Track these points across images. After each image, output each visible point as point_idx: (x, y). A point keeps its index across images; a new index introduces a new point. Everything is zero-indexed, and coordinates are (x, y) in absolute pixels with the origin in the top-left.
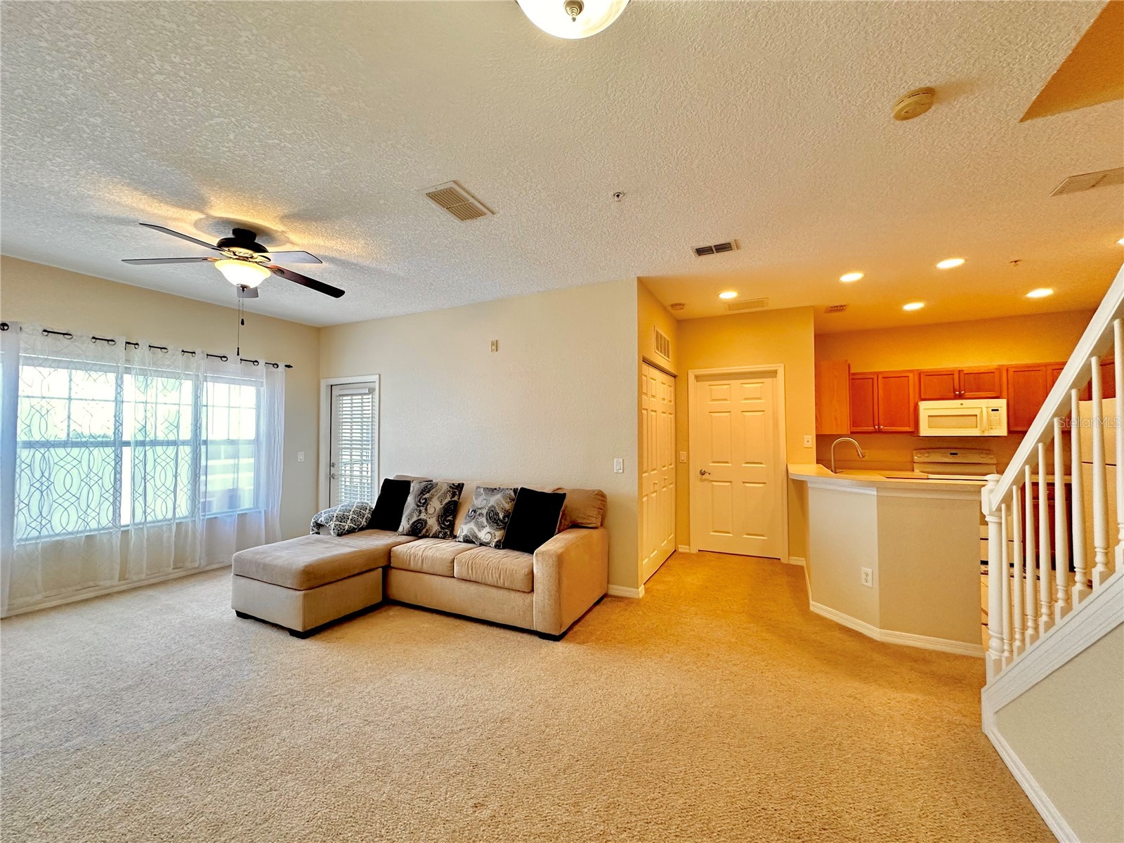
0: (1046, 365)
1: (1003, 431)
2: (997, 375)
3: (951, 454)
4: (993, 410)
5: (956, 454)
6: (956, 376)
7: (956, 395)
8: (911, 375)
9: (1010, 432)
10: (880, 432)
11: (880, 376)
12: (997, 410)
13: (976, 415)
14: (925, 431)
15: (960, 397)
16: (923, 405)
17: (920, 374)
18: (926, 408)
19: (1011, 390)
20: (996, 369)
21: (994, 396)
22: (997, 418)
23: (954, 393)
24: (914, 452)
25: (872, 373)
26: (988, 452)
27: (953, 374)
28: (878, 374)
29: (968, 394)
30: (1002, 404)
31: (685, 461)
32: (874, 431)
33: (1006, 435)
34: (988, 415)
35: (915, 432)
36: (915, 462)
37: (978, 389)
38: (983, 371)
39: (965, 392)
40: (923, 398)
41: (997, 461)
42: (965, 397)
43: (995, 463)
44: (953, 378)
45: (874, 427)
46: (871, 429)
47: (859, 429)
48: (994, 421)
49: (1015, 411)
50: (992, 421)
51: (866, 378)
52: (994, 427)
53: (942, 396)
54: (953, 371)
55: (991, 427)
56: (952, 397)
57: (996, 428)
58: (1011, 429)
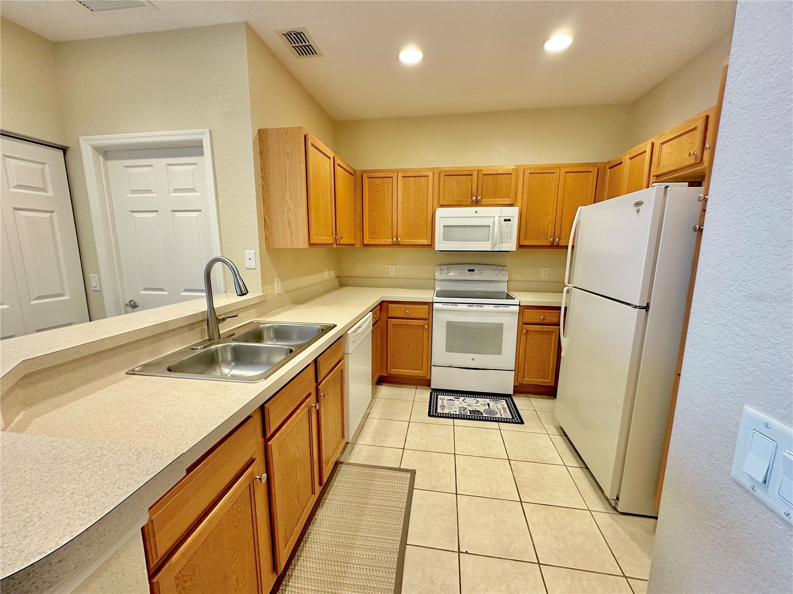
0: (560, 167)
1: (513, 245)
2: (514, 176)
3: (469, 270)
4: (505, 220)
5: (473, 270)
6: (475, 177)
7: (473, 201)
8: (430, 174)
9: (520, 246)
10: (397, 245)
11: (400, 175)
12: (509, 220)
13: (489, 226)
14: (441, 244)
15: (477, 203)
16: (440, 212)
17: (439, 173)
18: (445, 216)
19: (526, 196)
20: (513, 169)
21: (509, 203)
22: (508, 230)
23: (472, 198)
24: (437, 268)
25: (392, 171)
26: (501, 266)
27: (472, 175)
28: (397, 171)
29: (484, 201)
30: (513, 212)
31: (98, 289)
32: (391, 243)
33: (515, 250)
34: (500, 226)
35: (431, 245)
36: (436, 279)
37: (495, 195)
38: (501, 171)
39: (482, 198)
40: (441, 203)
41: (509, 278)
42: (482, 203)
43: (507, 280)
44: (472, 180)
45: (393, 239)
46: (389, 241)
47: (377, 242)
48: (506, 233)
49: (526, 221)
50: (503, 233)
51: (386, 176)
52: (504, 240)
53: (459, 201)
54: (472, 171)
55: (502, 240)
56: (470, 204)
57: (506, 242)
58: (521, 244)
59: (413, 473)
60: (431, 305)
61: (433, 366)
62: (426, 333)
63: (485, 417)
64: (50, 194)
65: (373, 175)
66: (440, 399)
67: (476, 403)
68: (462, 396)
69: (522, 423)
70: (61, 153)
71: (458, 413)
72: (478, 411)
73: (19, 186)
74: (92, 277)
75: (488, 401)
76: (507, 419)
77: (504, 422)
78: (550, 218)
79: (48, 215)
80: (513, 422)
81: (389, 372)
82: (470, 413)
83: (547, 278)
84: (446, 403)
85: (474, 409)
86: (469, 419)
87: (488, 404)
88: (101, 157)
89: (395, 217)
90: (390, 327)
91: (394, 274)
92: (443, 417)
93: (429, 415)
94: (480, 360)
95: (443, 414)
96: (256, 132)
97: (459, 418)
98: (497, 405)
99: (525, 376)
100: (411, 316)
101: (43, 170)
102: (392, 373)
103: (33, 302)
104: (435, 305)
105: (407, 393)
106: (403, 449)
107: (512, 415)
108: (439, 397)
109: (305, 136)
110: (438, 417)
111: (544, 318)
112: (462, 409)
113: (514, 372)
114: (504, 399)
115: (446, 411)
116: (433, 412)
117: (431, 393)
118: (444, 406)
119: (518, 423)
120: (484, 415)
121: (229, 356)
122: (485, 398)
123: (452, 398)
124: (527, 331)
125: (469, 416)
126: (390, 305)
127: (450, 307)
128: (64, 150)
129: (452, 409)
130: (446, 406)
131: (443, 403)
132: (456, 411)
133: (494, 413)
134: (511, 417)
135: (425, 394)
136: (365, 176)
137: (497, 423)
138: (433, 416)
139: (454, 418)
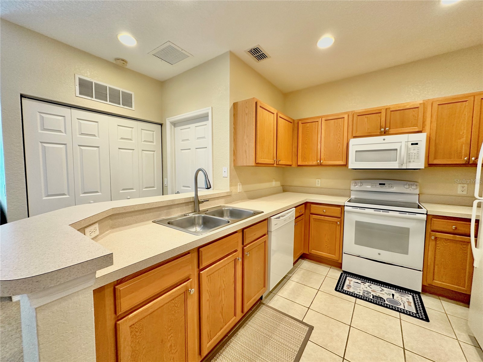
0: (474, 95)
1: (420, 164)
2: (421, 110)
3: (380, 184)
4: (412, 144)
5: (384, 184)
6: (383, 114)
7: (381, 132)
8: (346, 116)
9: (430, 165)
10: (321, 165)
11: (323, 119)
12: (417, 144)
13: (396, 150)
14: (353, 164)
15: (385, 133)
16: (353, 142)
17: (353, 115)
18: (356, 145)
19: (434, 124)
20: (420, 104)
21: (417, 130)
22: (415, 152)
23: (380, 129)
24: (352, 181)
25: (318, 117)
26: (411, 182)
27: (380, 113)
28: (321, 117)
29: (392, 131)
30: (422, 138)
31: (166, 185)
32: (316, 164)
33: (423, 167)
34: (408, 149)
35: (346, 165)
36: (351, 189)
37: (403, 125)
38: (408, 107)
39: (390, 129)
40: (354, 135)
41: (420, 191)
42: (390, 133)
43: (418, 193)
44: (380, 116)
45: (317, 161)
46: (315, 163)
47: (306, 164)
48: (413, 154)
49: (435, 143)
50: (411, 155)
51: (314, 121)
52: (412, 160)
53: (370, 133)
54: (381, 110)
55: (409, 160)
56: (379, 134)
57: (413, 161)
58: (430, 163)
59: (311, 328)
60: (343, 208)
61: (344, 253)
62: (338, 228)
63: (387, 304)
64: (155, 144)
65: (305, 122)
66: (349, 280)
67: (381, 291)
68: (368, 282)
69: (427, 320)
70: (160, 126)
71: (361, 294)
72: (381, 298)
73: (145, 141)
74: (165, 179)
75: (393, 292)
76: (410, 312)
77: (407, 314)
78: (465, 139)
79: (153, 153)
80: (416, 317)
81: (310, 252)
82: (373, 297)
83: (465, 193)
84: (351, 284)
85: (377, 295)
86: (371, 302)
87: (393, 295)
88: (173, 126)
89: (319, 147)
90: (312, 220)
91: (319, 185)
92: (347, 294)
93: (336, 290)
94: (386, 256)
95: (348, 291)
96: (232, 104)
97: (361, 299)
98: (402, 297)
99: (435, 278)
100: (327, 214)
101: (153, 134)
102: (312, 253)
103: (144, 189)
104: (346, 208)
105: (323, 269)
106: (309, 308)
107: (417, 311)
108: (348, 278)
109: (256, 102)
110: (343, 292)
111: (456, 228)
112: (366, 292)
113: (422, 272)
114: (411, 294)
115: (351, 290)
116: (339, 288)
117: (342, 274)
118: (350, 286)
119: (422, 319)
120: (386, 302)
121: (201, 221)
122: (391, 289)
123: (359, 281)
124: (436, 238)
125: (371, 299)
126: (312, 205)
127: (358, 210)
128: (161, 125)
129: (357, 290)
130: (352, 286)
131: (350, 283)
132: (360, 293)
133: (397, 303)
134: (415, 312)
135: (337, 274)
136: (300, 122)
137: (399, 313)
138: (338, 291)
139: (356, 297)
